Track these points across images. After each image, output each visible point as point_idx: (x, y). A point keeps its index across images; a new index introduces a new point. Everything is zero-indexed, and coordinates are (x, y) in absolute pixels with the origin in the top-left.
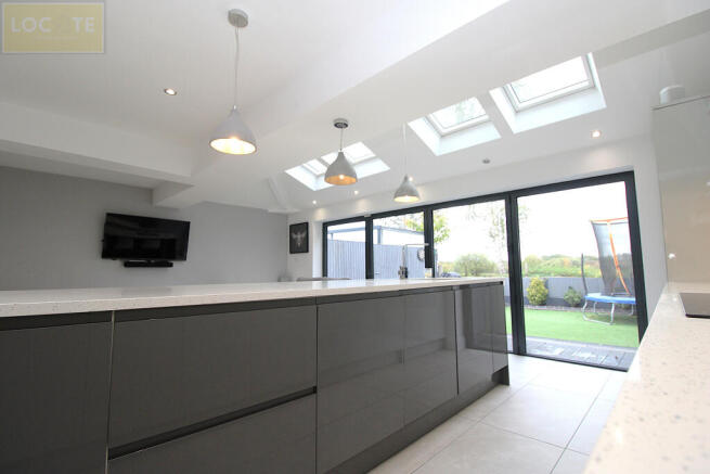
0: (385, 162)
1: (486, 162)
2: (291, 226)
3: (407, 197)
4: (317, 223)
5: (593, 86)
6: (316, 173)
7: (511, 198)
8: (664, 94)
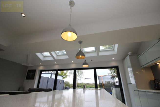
0: (68, 56)
1: (92, 60)
2: (28, 70)
3: (86, 65)
4: (39, 70)
5: (114, 50)
6: (44, 56)
7: (95, 69)
8: (129, 53)
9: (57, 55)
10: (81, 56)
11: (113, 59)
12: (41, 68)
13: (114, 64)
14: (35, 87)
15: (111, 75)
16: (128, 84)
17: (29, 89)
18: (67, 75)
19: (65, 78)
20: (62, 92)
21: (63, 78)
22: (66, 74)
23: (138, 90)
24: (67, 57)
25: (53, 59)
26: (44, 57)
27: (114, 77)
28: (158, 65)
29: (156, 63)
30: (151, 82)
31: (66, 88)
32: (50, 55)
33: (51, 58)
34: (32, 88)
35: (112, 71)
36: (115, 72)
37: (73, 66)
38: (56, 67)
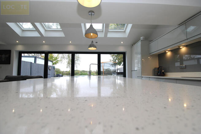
3: (92, 48)
4: (16, 51)
5: (125, 32)
6: (22, 29)
7: (99, 54)
8: (142, 38)
9: (46, 31)
10: (92, 34)
11: (122, 43)
12: (20, 48)
13: (121, 49)
14: (15, 74)
15: (113, 61)
16: (132, 71)
17: (6, 77)
18: (59, 60)
19: (56, 63)
20: (54, 80)
21: (53, 64)
22: (56, 58)
23: (142, 76)
24: (61, 35)
25: (39, 36)
26: (23, 31)
27: (115, 64)
28: (167, 53)
29: (165, 51)
30: (155, 69)
31: (58, 76)
32: (35, 29)
33: (36, 34)
34: (11, 75)
35: (115, 57)
36: (117, 59)
37: (71, 49)
38: (46, 48)
